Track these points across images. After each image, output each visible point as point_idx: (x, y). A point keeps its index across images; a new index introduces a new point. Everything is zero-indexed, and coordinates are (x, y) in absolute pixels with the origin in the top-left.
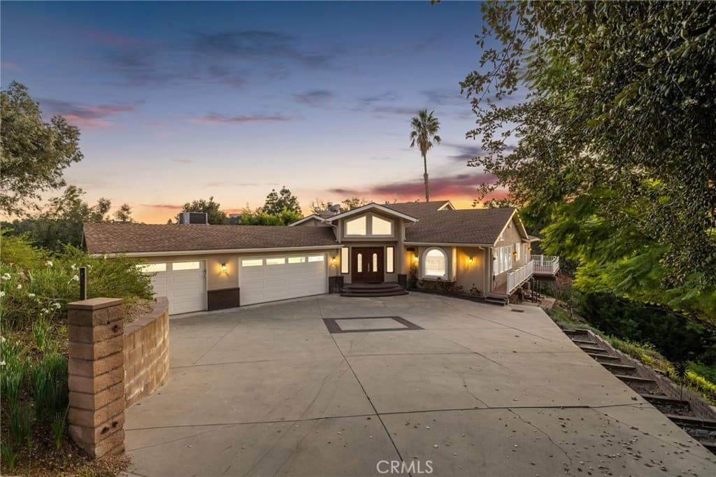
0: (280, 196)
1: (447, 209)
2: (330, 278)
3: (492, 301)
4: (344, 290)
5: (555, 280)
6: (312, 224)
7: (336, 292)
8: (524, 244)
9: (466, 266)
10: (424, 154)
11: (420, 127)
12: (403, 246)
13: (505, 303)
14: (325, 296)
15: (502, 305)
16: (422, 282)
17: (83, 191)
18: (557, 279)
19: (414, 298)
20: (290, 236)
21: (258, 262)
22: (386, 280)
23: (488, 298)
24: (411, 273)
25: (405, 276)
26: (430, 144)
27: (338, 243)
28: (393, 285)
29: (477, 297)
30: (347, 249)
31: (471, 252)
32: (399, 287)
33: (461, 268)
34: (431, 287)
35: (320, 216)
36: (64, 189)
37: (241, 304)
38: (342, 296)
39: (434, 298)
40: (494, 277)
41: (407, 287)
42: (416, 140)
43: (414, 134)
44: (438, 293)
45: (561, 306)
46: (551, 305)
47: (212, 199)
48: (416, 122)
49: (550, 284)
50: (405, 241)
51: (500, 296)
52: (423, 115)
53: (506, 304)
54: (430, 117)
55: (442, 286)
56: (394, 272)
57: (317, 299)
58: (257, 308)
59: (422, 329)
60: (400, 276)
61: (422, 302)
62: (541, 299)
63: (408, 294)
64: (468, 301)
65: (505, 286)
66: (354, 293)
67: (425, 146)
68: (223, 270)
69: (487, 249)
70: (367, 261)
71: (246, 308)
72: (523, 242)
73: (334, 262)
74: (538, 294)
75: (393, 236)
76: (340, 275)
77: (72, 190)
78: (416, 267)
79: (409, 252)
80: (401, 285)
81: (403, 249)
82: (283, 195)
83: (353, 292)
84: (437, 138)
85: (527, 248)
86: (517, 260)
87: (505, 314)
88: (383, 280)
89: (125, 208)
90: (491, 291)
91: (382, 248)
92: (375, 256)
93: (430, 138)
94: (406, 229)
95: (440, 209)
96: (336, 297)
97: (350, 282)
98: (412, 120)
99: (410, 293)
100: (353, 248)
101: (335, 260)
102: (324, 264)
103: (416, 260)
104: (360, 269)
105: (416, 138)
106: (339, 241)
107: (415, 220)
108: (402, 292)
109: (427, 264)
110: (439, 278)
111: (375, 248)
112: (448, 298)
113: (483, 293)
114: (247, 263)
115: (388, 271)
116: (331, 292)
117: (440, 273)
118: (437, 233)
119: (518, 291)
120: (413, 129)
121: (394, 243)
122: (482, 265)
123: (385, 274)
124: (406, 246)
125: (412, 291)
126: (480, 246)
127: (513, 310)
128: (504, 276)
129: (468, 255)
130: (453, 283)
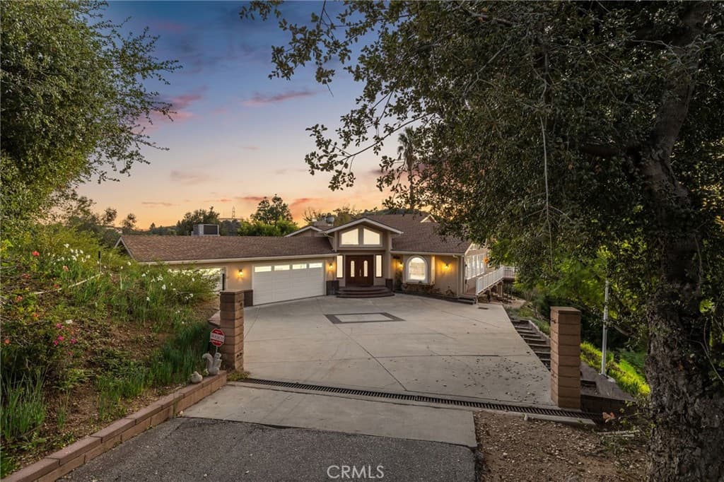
0: (271, 203)
1: (429, 221)
2: (327, 282)
3: (465, 301)
4: (339, 293)
6: (309, 235)
7: (333, 294)
9: (443, 271)
10: (410, 167)
11: (406, 142)
12: (390, 255)
13: (474, 302)
14: (324, 298)
15: (472, 304)
16: (406, 285)
19: (398, 298)
20: (293, 246)
21: (267, 269)
22: (375, 284)
23: (460, 298)
24: (396, 277)
25: (391, 280)
27: (334, 252)
28: (381, 288)
29: (452, 297)
30: (342, 256)
31: (447, 260)
32: (386, 290)
33: (439, 272)
34: (414, 289)
35: (316, 227)
37: (254, 304)
38: (338, 297)
39: (416, 299)
40: (466, 281)
41: (394, 289)
42: (403, 154)
43: (401, 148)
44: (419, 295)
45: (529, 307)
46: (520, 306)
47: (212, 208)
48: (402, 138)
50: (392, 250)
51: (470, 297)
52: (409, 131)
55: (423, 288)
56: (382, 277)
57: (318, 300)
58: (267, 307)
59: (403, 320)
60: (387, 280)
62: (512, 301)
63: (393, 295)
65: (474, 289)
66: (349, 294)
67: (410, 160)
68: (240, 275)
69: (460, 257)
70: (359, 267)
71: (258, 307)
74: (509, 296)
75: (382, 246)
76: (335, 279)
77: (83, 201)
78: (400, 272)
79: (395, 260)
80: (388, 287)
81: (390, 257)
82: (275, 202)
87: (473, 312)
88: (373, 284)
89: (131, 218)
90: (463, 293)
91: (373, 256)
92: (366, 263)
94: (393, 239)
95: (422, 221)
96: (333, 298)
97: (344, 285)
98: (399, 136)
99: (396, 294)
100: (346, 256)
101: (331, 267)
102: (322, 270)
103: (401, 266)
104: (353, 275)
105: (403, 152)
106: (336, 250)
107: (400, 232)
108: (389, 294)
109: (411, 270)
110: (420, 282)
111: (366, 256)
113: (456, 294)
114: (259, 269)
115: (377, 276)
116: (328, 294)
117: (422, 278)
118: (419, 244)
119: (487, 292)
120: (400, 144)
121: (382, 252)
122: (456, 270)
123: (375, 278)
124: (392, 255)
125: (397, 292)
126: (453, 255)
127: (480, 308)
128: (474, 280)
129: (445, 262)
130: (432, 286)
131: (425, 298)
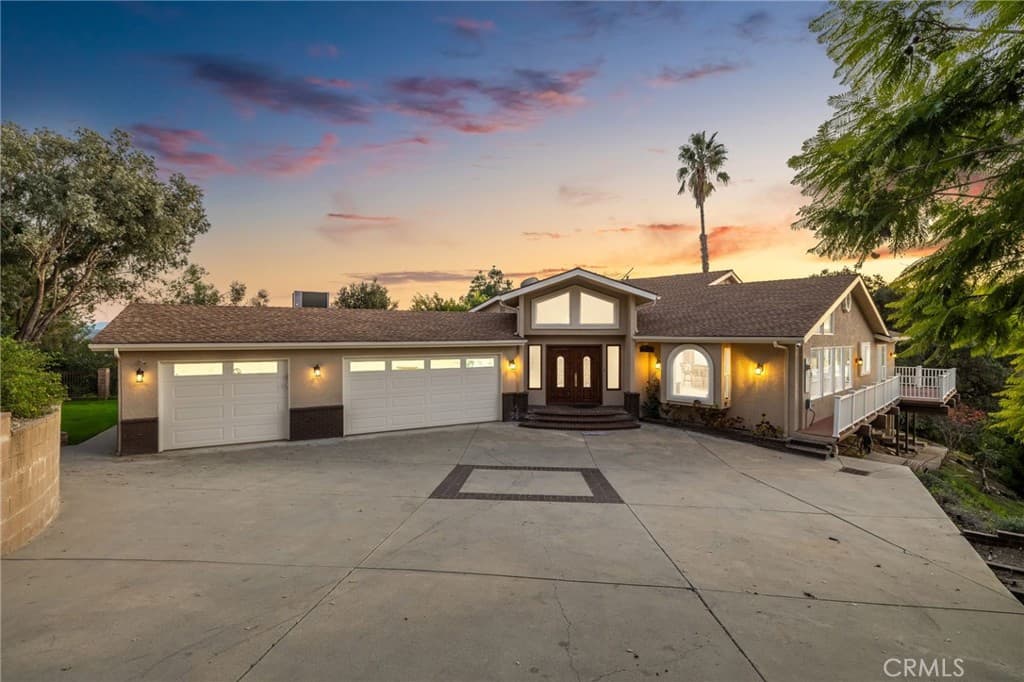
1: (728, 283)
2: (503, 394)
3: (800, 448)
4: (527, 417)
5: (947, 413)
7: (514, 420)
8: (880, 346)
9: (751, 381)
10: (700, 203)
11: (694, 161)
12: (632, 344)
13: (826, 453)
14: (496, 426)
15: (823, 457)
16: (665, 408)
17: (206, 271)
18: (951, 411)
19: (649, 436)
21: (377, 366)
22: (605, 403)
23: (792, 442)
24: (648, 390)
25: (637, 396)
26: (711, 187)
27: (518, 337)
28: (613, 411)
29: (771, 438)
30: (539, 347)
31: (760, 353)
32: (625, 415)
33: (741, 384)
34: (684, 416)
36: (185, 268)
37: (345, 433)
38: (520, 426)
39: (687, 439)
40: (808, 402)
41: (641, 415)
42: (687, 181)
43: (683, 172)
44: (694, 429)
45: (959, 462)
46: (938, 461)
48: (687, 154)
49: (937, 421)
50: (637, 334)
51: (818, 440)
52: (698, 140)
53: (832, 456)
54: (711, 143)
55: (702, 415)
56: (619, 389)
59: (621, 501)
60: (628, 395)
61: (658, 444)
62: (916, 448)
63: (638, 427)
64: (751, 447)
65: (830, 422)
66: (545, 421)
67: (701, 191)
68: (316, 376)
69: (791, 347)
70: (574, 369)
71: (353, 439)
72: (877, 341)
73: (512, 369)
74: (910, 438)
75: (618, 327)
76: (524, 391)
77: (193, 271)
78: (657, 380)
79: (646, 354)
80: (629, 412)
81: (634, 349)
82: (492, 277)
83: (541, 421)
84: (724, 177)
85: (887, 354)
86: (863, 373)
87: (826, 478)
88: (600, 402)
89: (262, 295)
90: (800, 429)
91: (599, 348)
92: (587, 361)
93: (711, 177)
94: (639, 312)
95: (714, 283)
96: (512, 426)
97: (541, 403)
98: (681, 151)
99: (644, 426)
100: (548, 346)
101: (514, 366)
102: (496, 372)
103: (656, 367)
104: (561, 383)
105: (688, 178)
106: (522, 335)
107: (654, 297)
108: (628, 424)
109: (676, 375)
110: (697, 401)
111: (585, 347)
112: (713, 438)
113: (782, 432)
114: (357, 366)
115: (610, 386)
116: (505, 418)
117: (702, 393)
118: (697, 321)
119: (862, 431)
120: (682, 164)
121: (619, 339)
122: (782, 379)
123: (604, 390)
124: (637, 343)
125: (647, 421)
126: (775, 342)
127: (846, 470)
128: (830, 402)
129: (755, 360)
130: (724, 413)
131: (706, 436)
